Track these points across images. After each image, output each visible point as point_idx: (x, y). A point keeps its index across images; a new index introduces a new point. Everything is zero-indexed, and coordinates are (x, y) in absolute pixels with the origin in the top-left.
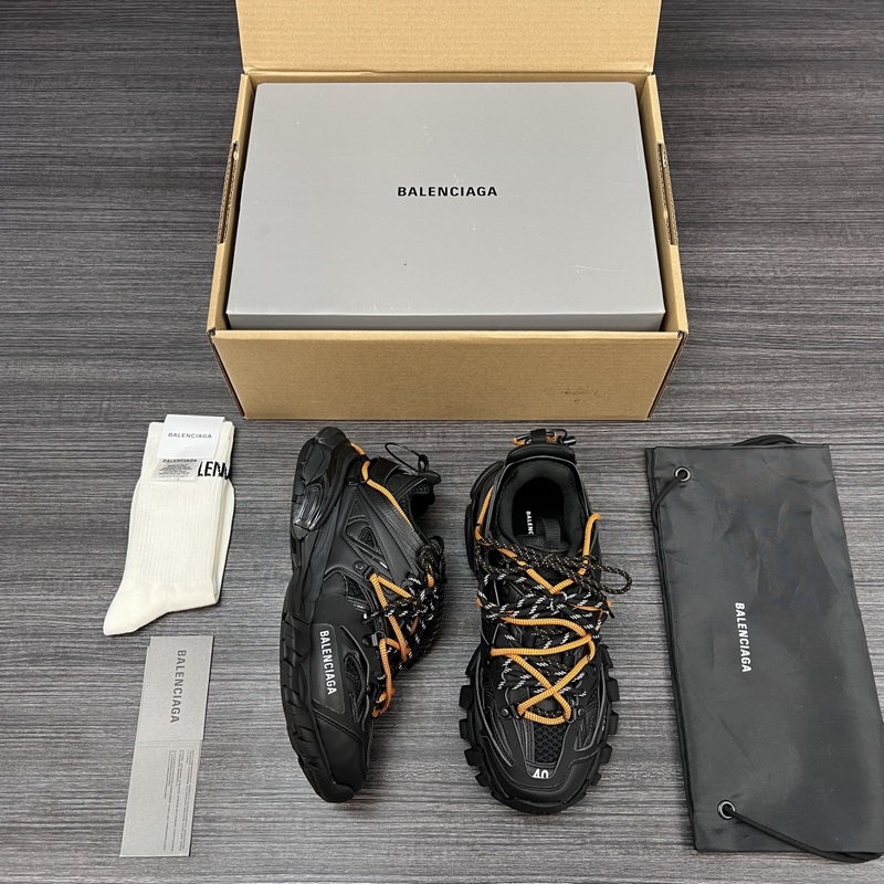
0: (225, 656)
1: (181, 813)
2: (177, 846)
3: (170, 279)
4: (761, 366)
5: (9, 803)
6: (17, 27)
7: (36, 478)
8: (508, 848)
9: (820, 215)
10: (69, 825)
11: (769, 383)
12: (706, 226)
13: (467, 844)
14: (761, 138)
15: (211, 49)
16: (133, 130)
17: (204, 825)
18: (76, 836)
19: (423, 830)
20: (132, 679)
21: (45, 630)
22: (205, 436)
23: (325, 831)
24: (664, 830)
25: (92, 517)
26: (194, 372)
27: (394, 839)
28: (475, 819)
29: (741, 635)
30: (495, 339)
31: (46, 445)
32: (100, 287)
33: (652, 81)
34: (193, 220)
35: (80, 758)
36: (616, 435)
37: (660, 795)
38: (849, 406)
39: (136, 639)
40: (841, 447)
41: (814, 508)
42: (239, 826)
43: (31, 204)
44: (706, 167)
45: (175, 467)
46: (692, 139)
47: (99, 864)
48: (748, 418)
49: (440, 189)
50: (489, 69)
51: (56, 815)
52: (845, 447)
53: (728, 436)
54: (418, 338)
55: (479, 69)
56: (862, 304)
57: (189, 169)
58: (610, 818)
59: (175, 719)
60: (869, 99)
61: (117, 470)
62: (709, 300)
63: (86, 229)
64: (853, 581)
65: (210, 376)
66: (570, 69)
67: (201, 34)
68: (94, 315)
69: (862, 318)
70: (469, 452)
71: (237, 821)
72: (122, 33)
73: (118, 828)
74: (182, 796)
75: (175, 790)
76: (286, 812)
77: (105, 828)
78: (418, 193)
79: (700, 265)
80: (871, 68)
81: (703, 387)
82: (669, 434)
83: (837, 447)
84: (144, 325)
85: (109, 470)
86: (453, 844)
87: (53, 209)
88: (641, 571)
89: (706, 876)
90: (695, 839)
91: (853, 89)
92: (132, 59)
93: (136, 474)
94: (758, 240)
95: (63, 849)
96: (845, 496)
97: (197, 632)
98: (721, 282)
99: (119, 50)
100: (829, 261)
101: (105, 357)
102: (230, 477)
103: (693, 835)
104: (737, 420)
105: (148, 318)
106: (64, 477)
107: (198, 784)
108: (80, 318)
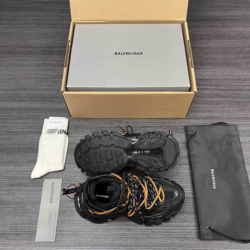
0: (66, 184)
1: (53, 229)
2: (52, 238)
3: (51, 79)
4: (217, 103)
5: (3, 226)
6: (8, 10)
7: (12, 134)
8: (146, 239)
9: (233, 61)
10: (21, 232)
11: (220, 108)
12: (201, 64)
13: (135, 238)
14: (216, 40)
15: (62, 16)
16: (41, 39)
17: (59, 232)
18: (23, 236)
19: (122, 234)
20: (39, 191)
21: (14, 177)
22: (60, 122)
23: (94, 234)
24: (191, 234)
25: (28, 145)
26: (57, 105)
27: (114, 237)
28: (137, 231)
29: (213, 178)
30: (142, 94)
31: (15, 125)
32: (31, 81)
33: (186, 23)
34: (57, 63)
35: (24, 213)
36: (177, 122)
37: (190, 224)
38: (242, 114)
39: (40, 180)
40: (240, 126)
41: (233, 142)
42: (69, 233)
43: (12, 59)
44: (201, 48)
45: (51, 131)
46: (197, 41)
47: (29, 244)
48: (214, 118)
49: (127, 53)
50: (140, 20)
51: (17, 230)
52: (241, 125)
53: (208, 122)
54: (121, 94)
55: (138, 20)
56: (246, 86)
57: (56, 49)
58: (176, 230)
59: (51, 202)
60: (246, 30)
61: (35, 132)
62: (202, 85)
63: (27, 66)
64: (244, 163)
65: (62, 106)
66: (163, 20)
67: (60, 12)
68: (29, 89)
69: (246, 90)
70: (135, 127)
71: (69, 231)
72: (38, 12)
73: (35, 233)
74: (53, 224)
75: (51, 222)
76: (83, 229)
77: (31, 233)
78: (121, 54)
79: (200, 75)
80: (247, 21)
81: (201, 109)
82: (192, 122)
83: (239, 126)
84: (43, 92)
85: (33, 132)
86: (131, 238)
87: (18, 60)
88: (184, 160)
89: (204, 247)
90: (200, 236)
91: (242, 27)
92: (40, 19)
93: (41, 133)
94: (216, 68)
95: (19, 239)
96: (242, 139)
97: (58, 178)
98: (206, 80)
99: (37, 17)
100: (236, 74)
101: (32, 101)
102: (67, 134)
103: (200, 235)
104: (211, 118)
105: (44, 90)
106: (20, 134)
107: (58, 221)
108: (25, 90)
